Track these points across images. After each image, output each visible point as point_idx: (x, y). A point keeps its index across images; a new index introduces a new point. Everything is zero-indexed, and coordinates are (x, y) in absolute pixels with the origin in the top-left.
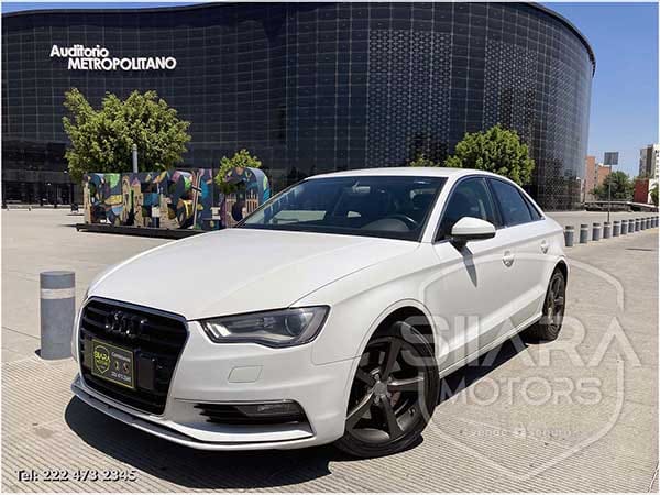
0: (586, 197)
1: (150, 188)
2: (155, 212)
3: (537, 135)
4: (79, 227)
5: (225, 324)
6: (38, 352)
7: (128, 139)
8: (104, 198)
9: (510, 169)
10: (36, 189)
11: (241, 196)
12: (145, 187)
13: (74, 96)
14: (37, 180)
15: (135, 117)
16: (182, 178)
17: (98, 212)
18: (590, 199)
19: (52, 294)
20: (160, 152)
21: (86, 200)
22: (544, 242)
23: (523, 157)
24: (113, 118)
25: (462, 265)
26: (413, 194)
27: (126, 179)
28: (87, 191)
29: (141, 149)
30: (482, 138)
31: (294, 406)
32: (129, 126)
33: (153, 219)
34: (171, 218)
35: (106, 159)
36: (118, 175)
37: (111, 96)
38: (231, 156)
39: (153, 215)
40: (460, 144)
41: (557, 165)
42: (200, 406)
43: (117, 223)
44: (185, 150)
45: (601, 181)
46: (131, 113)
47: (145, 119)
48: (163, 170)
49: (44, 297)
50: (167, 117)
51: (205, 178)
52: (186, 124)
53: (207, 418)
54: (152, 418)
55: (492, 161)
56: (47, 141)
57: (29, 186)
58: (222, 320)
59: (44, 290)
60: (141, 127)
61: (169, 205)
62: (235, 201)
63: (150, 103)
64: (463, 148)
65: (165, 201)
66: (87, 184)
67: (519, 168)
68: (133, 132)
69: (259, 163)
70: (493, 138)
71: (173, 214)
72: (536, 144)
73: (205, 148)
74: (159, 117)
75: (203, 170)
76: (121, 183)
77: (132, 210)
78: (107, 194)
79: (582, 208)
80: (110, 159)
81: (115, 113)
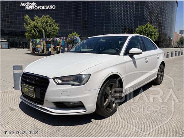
0: (174, 44)
1: (48, 43)
2: (50, 49)
3: (160, 26)
4: (29, 54)
5: (60, 79)
6: (13, 88)
7: (42, 29)
8: (36, 46)
9: (151, 36)
10: (18, 44)
11: (73, 45)
12: (47, 42)
13: (27, 17)
14: (19, 41)
15: (43, 23)
16: (57, 40)
17: (34, 50)
18: (175, 44)
19: (16, 72)
20: (51, 33)
21: (31, 46)
22: (157, 56)
23: (155, 32)
24: (38, 23)
25: (132, 62)
26: (120, 42)
27: (41, 40)
28: (31, 44)
29: (46, 32)
30: (143, 27)
31: (80, 103)
32: (42, 25)
33: (49, 51)
34: (54, 51)
35: (36, 35)
36: (39, 39)
37: (37, 17)
38: (71, 33)
39: (49, 50)
40: (137, 29)
41: (166, 34)
42: (53, 103)
43: (39, 52)
44: (58, 32)
45: (179, 39)
46: (42, 21)
47: (46, 23)
48: (52, 37)
49: (14, 72)
50: (52, 22)
51: (63, 40)
52: (58, 24)
53: (56, 106)
54: (40, 106)
55: (146, 34)
56: (21, 30)
57: (16, 43)
58: (59, 78)
59: (14, 70)
60: (45, 25)
61: (53, 47)
62: (71, 46)
63: (48, 19)
64: (138, 30)
65: (52, 46)
66: (31, 42)
67: (154, 36)
68: (43, 27)
69: (79, 35)
70: (147, 27)
71: (54, 50)
72: (159, 28)
73: (64, 31)
74: (50, 23)
75: (62, 37)
76: (40, 41)
77: (43, 49)
78: (37, 44)
79: (173, 47)
80: (37, 35)
81: (38, 21)
